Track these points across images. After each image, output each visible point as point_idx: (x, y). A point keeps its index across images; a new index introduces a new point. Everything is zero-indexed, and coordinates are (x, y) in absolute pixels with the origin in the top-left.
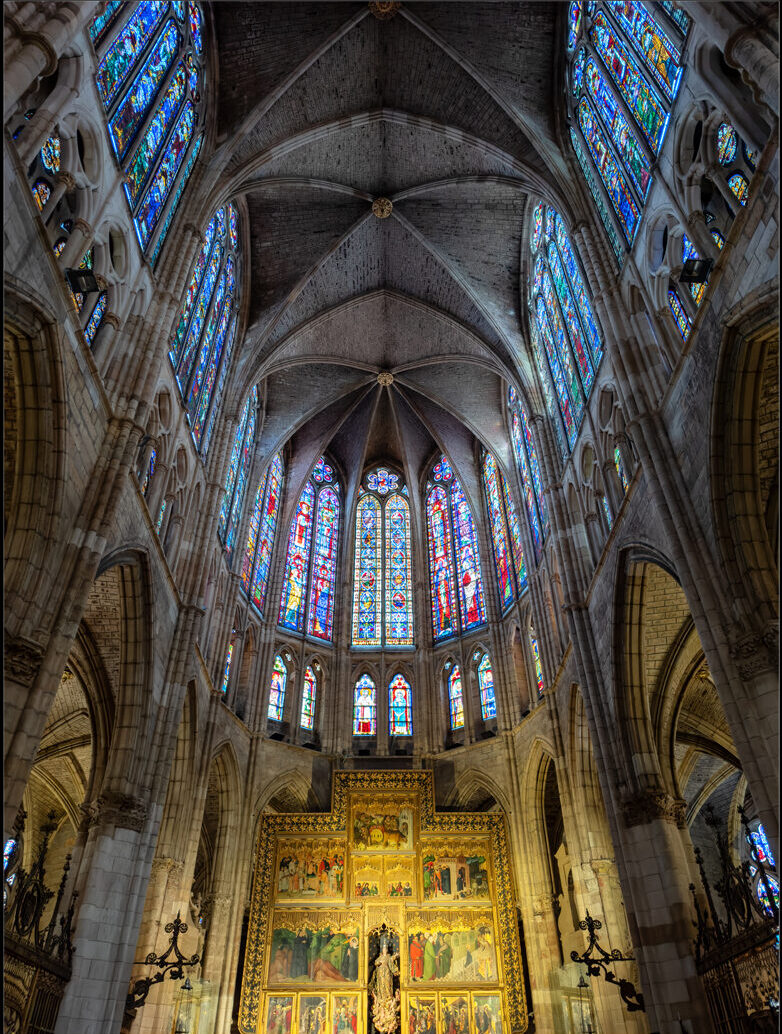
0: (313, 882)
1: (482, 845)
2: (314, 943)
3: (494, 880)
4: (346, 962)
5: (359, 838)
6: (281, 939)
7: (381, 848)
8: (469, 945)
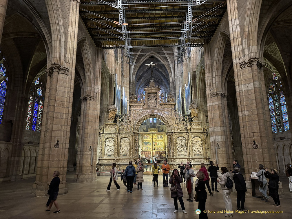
2: (147, 143)
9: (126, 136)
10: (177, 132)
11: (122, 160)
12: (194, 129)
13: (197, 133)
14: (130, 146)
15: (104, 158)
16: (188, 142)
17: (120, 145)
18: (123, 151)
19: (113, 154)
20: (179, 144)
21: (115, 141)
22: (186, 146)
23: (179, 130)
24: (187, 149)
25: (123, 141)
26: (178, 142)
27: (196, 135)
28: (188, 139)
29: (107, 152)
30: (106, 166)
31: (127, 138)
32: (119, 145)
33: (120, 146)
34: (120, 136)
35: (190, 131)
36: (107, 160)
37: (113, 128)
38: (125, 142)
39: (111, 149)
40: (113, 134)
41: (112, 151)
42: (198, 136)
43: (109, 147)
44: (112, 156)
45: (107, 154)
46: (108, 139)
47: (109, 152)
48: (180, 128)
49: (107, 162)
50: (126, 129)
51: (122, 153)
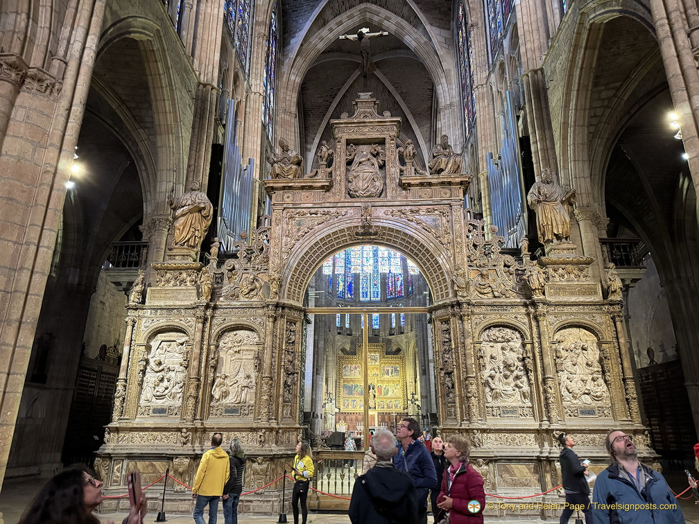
1: (398, 364)
2: (353, 387)
3: (401, 372)
6: (345, 387)
8: (394, 388)
9: (244, 321)
10: (480, 305)
12: (560, 290)
13: (574, 309)
14: (259, 367)
15: (138, 422)
16: (537, 350)
17: (212, 362)
18: (224, 389)
19: (178, 403)
20: (492, 357)
21: (191, 342)
22: (527, 371)
23: (490, 295)
24: (530, 385)
25: (230, 345)
26: (487, 349)
27: (572, 319)
28: (535, 335)
29: (149, 396)
30: (140, 464)
31: (247, 332)
32: (207, 360)
33: (215, 368)
34: (215, 321)
35: (542, 297)
36: (147, 433)
37: (188, 283)
38: (237, 349)
39: (172, 382)
40: (187, 311)
41: (173, 391)
42: (581, 321)
43: (163, 370)
44: (173, 416)
45: (149, 404)
46: (160, 337)
47: (158, 394)
48: (491, 285)
49: (146, 443)
50: (247, 291)
51: (218, 400)
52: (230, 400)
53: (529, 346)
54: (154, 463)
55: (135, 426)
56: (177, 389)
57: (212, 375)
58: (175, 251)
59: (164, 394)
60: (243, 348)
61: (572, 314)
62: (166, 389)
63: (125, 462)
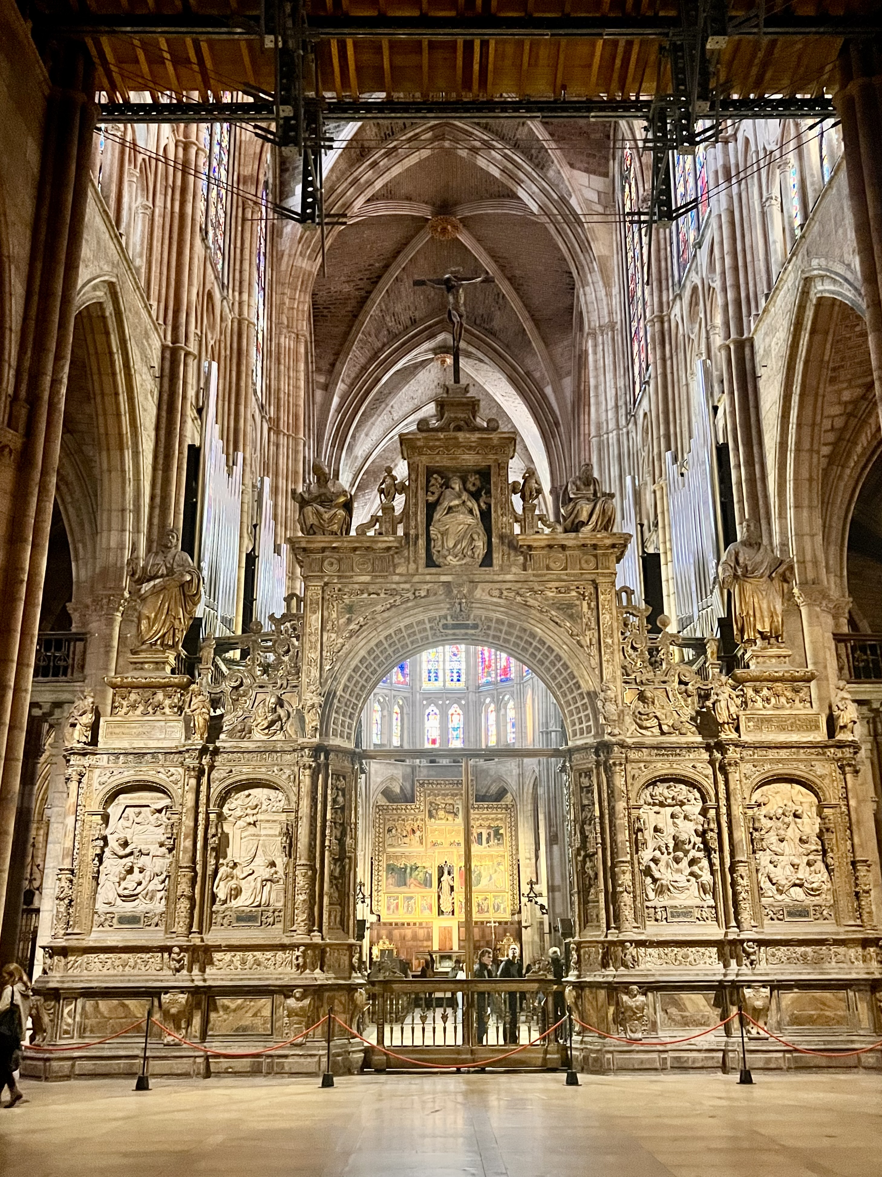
0: (406, 840)
1: (501, 819)
2: (408, 870)
3: (507, 838)
4: (426, 879)
5: (431, 816)
6: (391, 869)
7: (444, 821)
8: (491, 871)
9: (262, 774)
10: (639, 747)
11: (228, 956)
12: (763, 721)
13: (783, 754)
14: (290, 849)
15: (92, 940)
16: (724, 819)
17: (213, 842)
18: (233, 884)
19: (160, 907)
20: (656, 830)
21: (178, 808)
22: (708, 850)
23: (656, 731)
24: (713, 873)
25: (238, 813)
26: (650, 817)
27: (780, 769)
28: (722, 794)
29: (112, 896)
30: (104, 1005)
31: (266, 791)
32: (206, 839)
33: (216, 850)
34: (215, 774)
35: (734, 735)
36: (111, 955)
37: (167, 710)
38: (251, 820)
39: (148, 873)
40: (168, 756)
41: (151, 887)
42: (794, 772)
43: (131, 853)
44: (152, 928)
45: (111, 909)
46: (124, 799)
47: (126, 892)
48: (658, 714)
49: (112, 972)
50: (266, 724)
51: (225, 902)
52: (243, 902)
53: (712, 813)
54: (127, 1002)
55: (91, 944)
56: (156, 884)
57: (213, 862)
58: (143, 655)
59: (136, 892)
60: (260, 817)
61: (779, 761)
62: (139, 884)
63: (80, 1002)
